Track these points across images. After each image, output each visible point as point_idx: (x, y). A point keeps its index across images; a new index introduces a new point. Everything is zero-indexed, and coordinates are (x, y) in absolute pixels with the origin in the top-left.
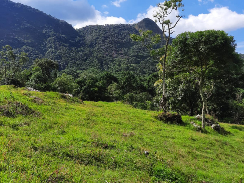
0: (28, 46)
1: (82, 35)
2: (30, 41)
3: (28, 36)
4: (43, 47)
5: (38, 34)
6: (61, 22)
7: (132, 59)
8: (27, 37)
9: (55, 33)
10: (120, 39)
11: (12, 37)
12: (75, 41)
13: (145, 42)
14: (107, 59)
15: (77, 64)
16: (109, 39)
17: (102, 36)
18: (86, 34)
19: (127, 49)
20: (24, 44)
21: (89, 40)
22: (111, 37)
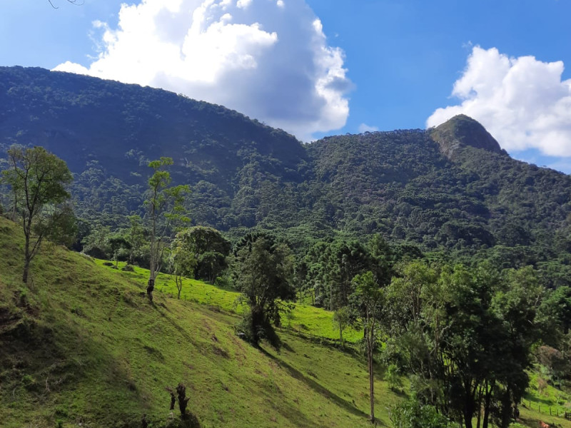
0: (206, 181)
1: (314, 156)
2: (211, 172)
3: (209, 162)
5: (227, 158)
6: (275, 134)
7: (400, 205)
8: (208, 164)
9: (260, 155)
10: (390, 163)
11: (183, 165)
12: (296, 168)
13: (449, 167)
15: (281, 216)
16: (365, 164)
17: (350, 159)
18: (320, 154)
19: (399, 184)
20: (201, 177)
21: (324, 167)
22: (370, 160)
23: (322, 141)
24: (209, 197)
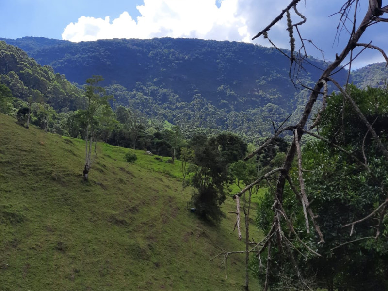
0: (273, 103)
2: (276, 97)
4: (292, 103)
5: (288, 86)
8: (274, 92)
11: (256, 93)
20: (269, 101)
24: (274, 114)
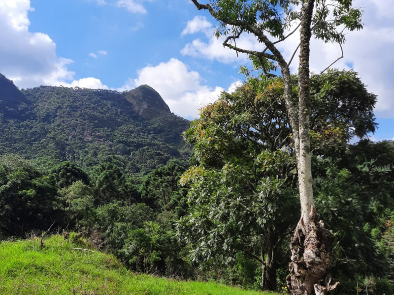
1: (32, 100)
7: (117, 146)
10: (101, 113)
12: (17, 108)
13: (142, 121)
14: (73, 144)
15: (14, 148)
16: (81, 111)
17: (68, 105)
18: (38, 99)
19: (110, 130)
21: (44, 110)
22: (85, 108)
23: (38, 89)
